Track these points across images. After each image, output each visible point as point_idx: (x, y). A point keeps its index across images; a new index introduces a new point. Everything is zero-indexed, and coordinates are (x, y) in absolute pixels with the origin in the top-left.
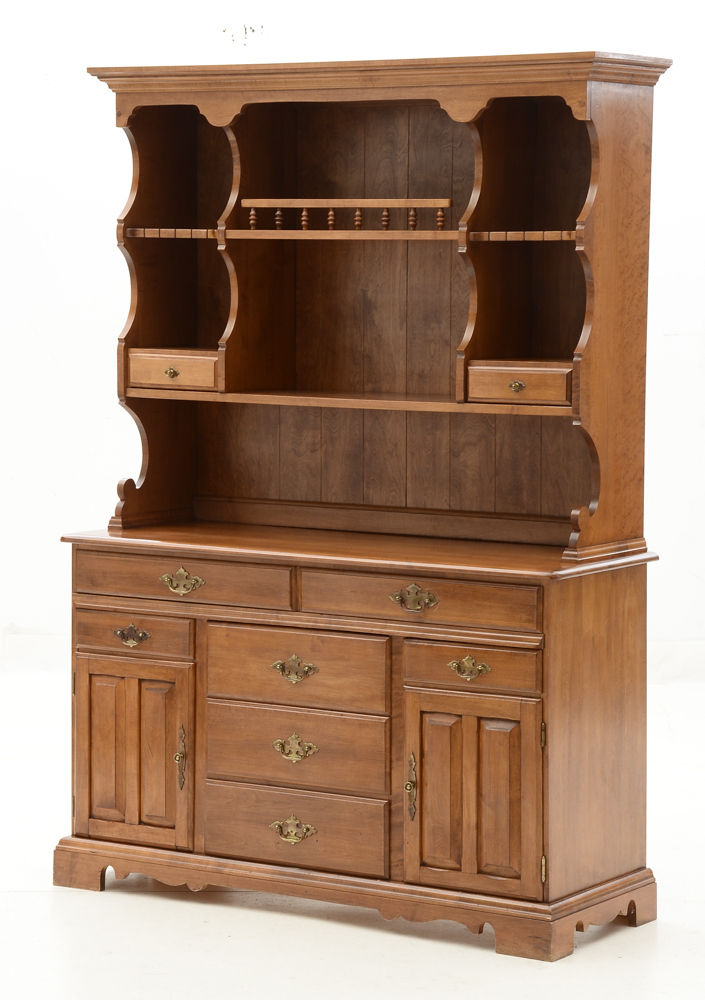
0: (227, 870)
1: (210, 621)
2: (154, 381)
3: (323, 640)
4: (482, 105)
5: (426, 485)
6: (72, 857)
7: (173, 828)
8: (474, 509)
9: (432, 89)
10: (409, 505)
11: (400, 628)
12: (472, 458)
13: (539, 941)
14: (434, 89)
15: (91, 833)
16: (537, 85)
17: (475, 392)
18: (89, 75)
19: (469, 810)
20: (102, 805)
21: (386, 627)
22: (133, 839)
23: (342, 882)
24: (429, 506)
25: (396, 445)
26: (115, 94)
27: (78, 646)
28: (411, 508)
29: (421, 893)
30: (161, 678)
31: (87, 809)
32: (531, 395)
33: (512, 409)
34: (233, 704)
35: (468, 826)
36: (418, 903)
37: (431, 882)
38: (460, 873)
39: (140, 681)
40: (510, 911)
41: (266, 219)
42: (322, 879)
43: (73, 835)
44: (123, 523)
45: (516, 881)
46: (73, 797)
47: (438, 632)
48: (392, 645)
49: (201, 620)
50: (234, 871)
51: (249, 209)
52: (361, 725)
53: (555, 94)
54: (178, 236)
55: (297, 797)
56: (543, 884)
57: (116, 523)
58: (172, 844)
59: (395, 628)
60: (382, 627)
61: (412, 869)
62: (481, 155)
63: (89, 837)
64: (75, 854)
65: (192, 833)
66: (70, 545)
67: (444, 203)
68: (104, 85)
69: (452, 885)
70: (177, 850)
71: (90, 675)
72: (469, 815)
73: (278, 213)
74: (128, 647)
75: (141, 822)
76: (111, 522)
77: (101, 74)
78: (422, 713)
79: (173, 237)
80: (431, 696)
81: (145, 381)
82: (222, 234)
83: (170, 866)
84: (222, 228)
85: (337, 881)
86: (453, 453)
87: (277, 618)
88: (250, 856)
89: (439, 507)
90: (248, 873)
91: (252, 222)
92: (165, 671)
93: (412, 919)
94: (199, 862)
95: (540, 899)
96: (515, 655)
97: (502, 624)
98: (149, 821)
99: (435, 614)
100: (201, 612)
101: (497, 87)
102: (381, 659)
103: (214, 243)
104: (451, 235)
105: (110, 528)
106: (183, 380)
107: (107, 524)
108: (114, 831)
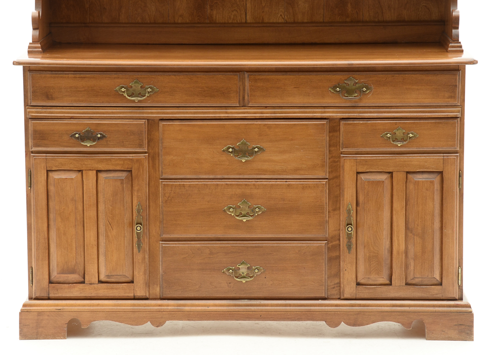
0: (187, 308)
1: (162, 120)
3: (269, 127)
6: (38, 315)
7: (132, 282)
8: (306, 21)
10: (249, 21)
11: (337, 112)
13: (463, 327)
15: (51, 295)
19: (398, 240)
20: (63, 272)
21: (325, 112)
22: (93, 295)
23: (290, 305)
24: (266, 20)
27: (34, 149)
28: (250, 23)
29: (360, 305)
30: (118, 168)
31: (47, 277)
34: (187, 183)
35: (398, 253)
36: (359, 313)
37: (366, 296)
38: (391, 287)
39: (98, 171)
40: (437, 309)
42: (272, 305)
43: (30, 298)
44: (42, 48)
45: (439, 287)
46: (31, 269)
47: (371, 112)
48: (334, 125)
49: (153, 120)
50: (194, 308)
52: (304, 187)
55: (247, 247)
56: (459, 286)
57: (36, 48)
58: (131, 295)
59: (333, 112)
60: (322, 112)
61: (349, 289)
63: (49, 299)
64: (40, 313)
65: (148, 284)
69: (384, 296)
70: (134, 299)
71: (48, 171)
72: (399, 244)
74: (86, 146)
75: (100, 282)
76: (29, 47)
78: (358, 173)
80: (366, 161)
83: (134, 312)
87: (226, 113)
88: (204, 295)
89: (275, 21)
90: (206, 308)
92: (121, 162)
93: (354, 325)
94: (160, 306)
95: (457, 298)
97: (427, 101)
98: (108, 280)
99: (369, 100)
100: (155, 114)
102: (325, 137)
105: (29, 52)
107: (26, 49)
108: (76, 291)
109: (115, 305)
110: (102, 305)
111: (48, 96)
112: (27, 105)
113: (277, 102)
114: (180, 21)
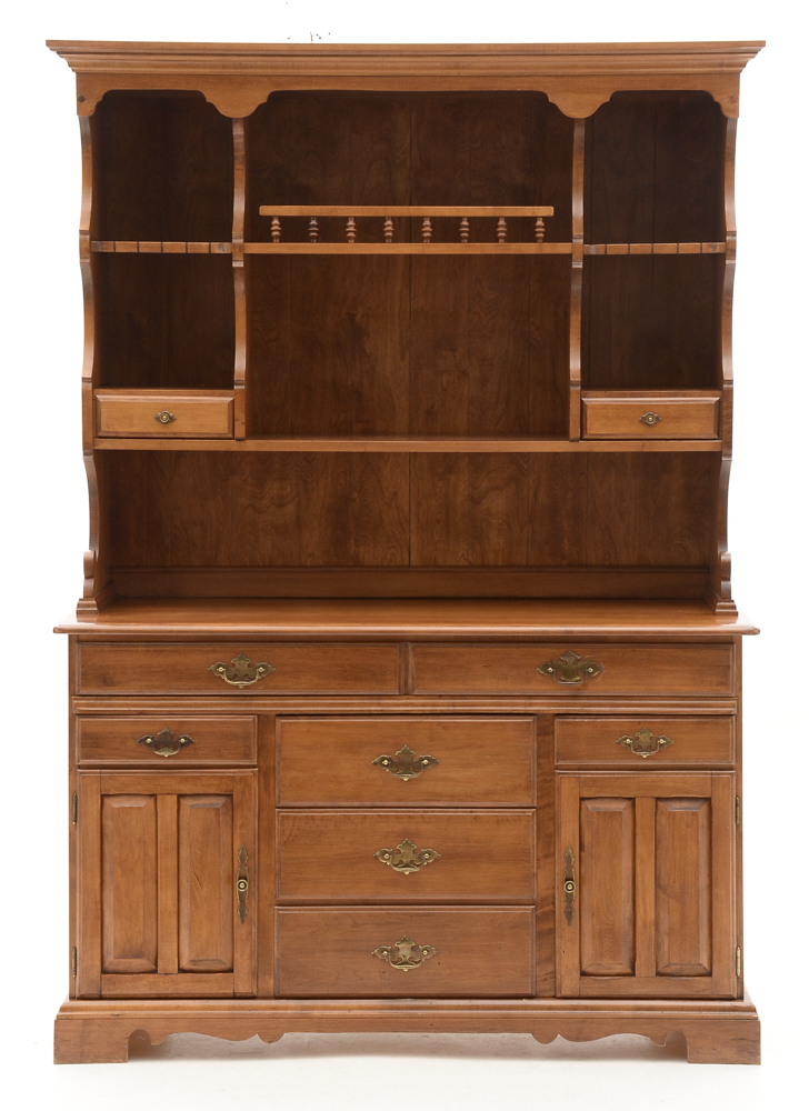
0: (316, 1013)
1: (281, 715)
2: (137, 428)
3: (445, 726)
4: (606, 98)
5: (436, 539)
6: (84, 1025)
7: (231, 971)
8: (500, 563)
9: (537, 79)
10: (414, 563)
11: (549, 705)
12: (497, 504)
13: (744, 1043)
14: (540, 79)
15: (105, 992)
16: (676, 77)
17: (594, 428)
18: (48, 49)
19: (644, 904)
20: (123, 955)
21: (531, 705)
22: (169, 992)
23: (477, 1008)
24: (440, 562)
25: (396, 494)
26: (74, 74)
27: (83, 762)
28: (415, 567)
29: (586, 1008)
30: (211, 791)
31: (99, 963)
32: (669, 429)
33: (643, 446)
34: (318, 814)
35: (644, 925)
36: (585, 1020)
37: (595, 993)
38: (633, 978)
39: (180, 796)
40: (704, 1014)
42: (449, 1008)
43: (72, 998)
44: (98, 606)
45: (707, 979)
46: (73, 950)
47: (601, 705)
48: (544, 724)
49: (267, 716)
50: (327, 1013)
51: (271, 218)
52: (499, 821)
53: (699, 88)
54: (166, 251)
55: (411, 915)
56: (738, 978)
57: (89, 606)
58: (229, 991)
59: (543, 705)
60: (525, 705)
61: (570, 982)
62: (582, 156)
63: (101, 998)
64: (87, 1021)
65: (256, 975)
66: (66, 636)
67: (548, 211)
68: (63, 62)
69: (623, 993)
70: (234, 997)
71: (102, 796)
72: (645, 912)
73: (313, 222)
74: (162, 757)
75: (181, 971)
76: (79, 606)
77: (61, 48)
78: (582, 799)
79: (159, 251)
80: (594, 780)
81: (123, 429)
82: (238, 248)
83: (233, 1018)
84: (238, 240)
85: (471, 1008)
86: (475, 501)
87: (380, 705)
89: (453, 564)
90: (346, 1012)
91: (275, 233)
92: (217, 782)
93: (577, 1039)
94: (274, 1008)
95: (735, 996)
96: (707, 723)
97: (686, 690)
98: (194, 967)
99: (598, 687)
100: (269, 706)
101: (624, 78)
102: (532, 744)
103: (228, 258)
104: (562, 248)
105: (78, 612)
106: (182, 426)
107: (75, 608)
108: (144, 985)
109: (204, 1008)
110: (185, 1008)
111: (106, 681)
112: (72, 693)
113: (459, 688)
114: (308, 563)
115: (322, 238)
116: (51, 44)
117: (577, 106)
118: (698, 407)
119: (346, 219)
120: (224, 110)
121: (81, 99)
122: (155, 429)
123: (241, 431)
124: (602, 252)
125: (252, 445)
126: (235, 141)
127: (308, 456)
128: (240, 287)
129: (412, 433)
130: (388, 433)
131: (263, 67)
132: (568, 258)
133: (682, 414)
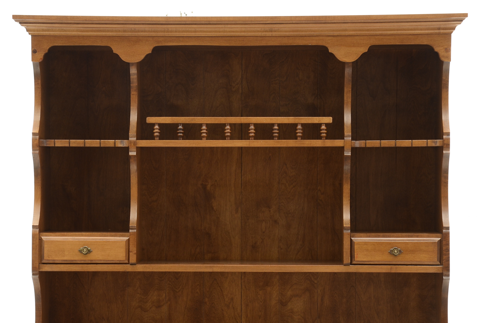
2: (67, 258)
9: (321, 38)
12: (298, 305)
14: (324, 38)
16: (410, 37)
17: (359, 257)
18: (13, 20)
25: (232, 299)
26: (30, 36)
32: (408, 258)
41: (168, 132)
51: (154, 125)
53: (425, 43)
54: (87, 145)
67: (329, 120)
68: (23, 29)
73: (180, 127)
77: (22, 20)
79: (82, 145)
81: (58, 258)
82: (133, 143)
84: (133, 138)
86: (283, 304)
91: (156, 134)
101: (376, 37)
103: (127, 149)
104: (338, 143)
106: (96, 256)
115: (186, 137)
116: (16, 18)
117: (347, 54)
118: (427, 244)
119: (201, 125)
120: (125, 58)
121: (34, 52)
122: (78, 258)
123: (133, 258)
124: (363, 146)
125: (141, 268)
126: (131, 77)
127: (176, 275)
128: (134, 167)
129: (242, 260)
130: (227, 260)
131: (149, 31)
132: (341, 149)
133: (416, 248)
